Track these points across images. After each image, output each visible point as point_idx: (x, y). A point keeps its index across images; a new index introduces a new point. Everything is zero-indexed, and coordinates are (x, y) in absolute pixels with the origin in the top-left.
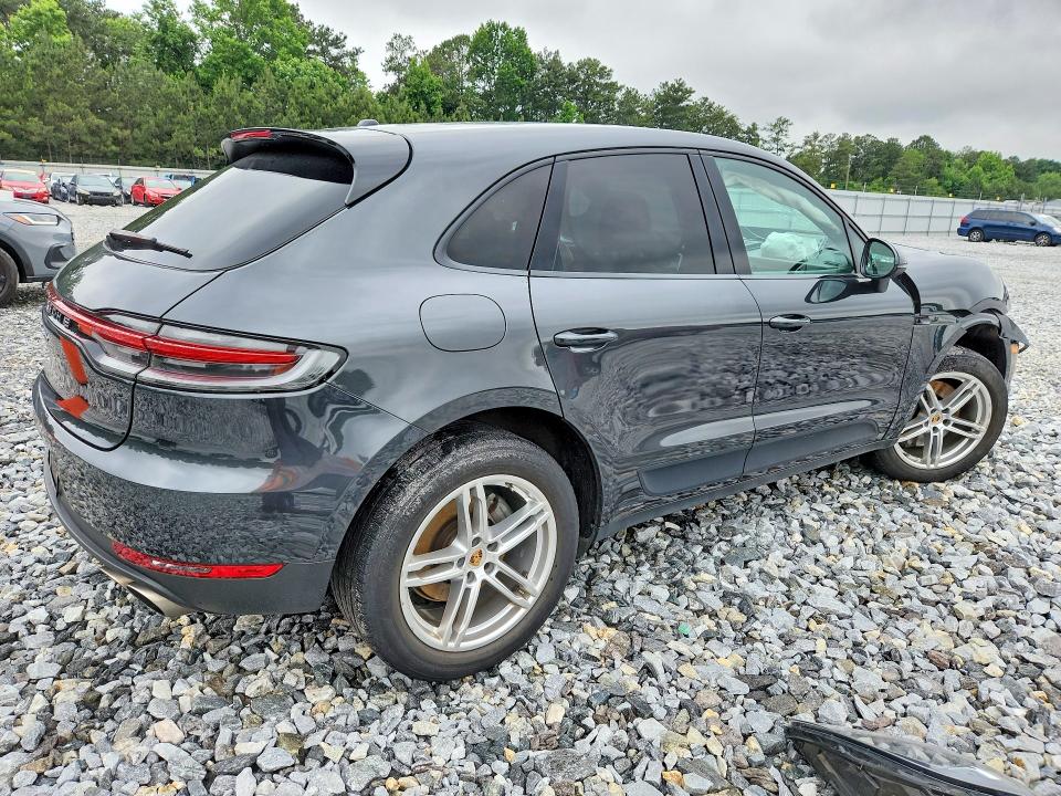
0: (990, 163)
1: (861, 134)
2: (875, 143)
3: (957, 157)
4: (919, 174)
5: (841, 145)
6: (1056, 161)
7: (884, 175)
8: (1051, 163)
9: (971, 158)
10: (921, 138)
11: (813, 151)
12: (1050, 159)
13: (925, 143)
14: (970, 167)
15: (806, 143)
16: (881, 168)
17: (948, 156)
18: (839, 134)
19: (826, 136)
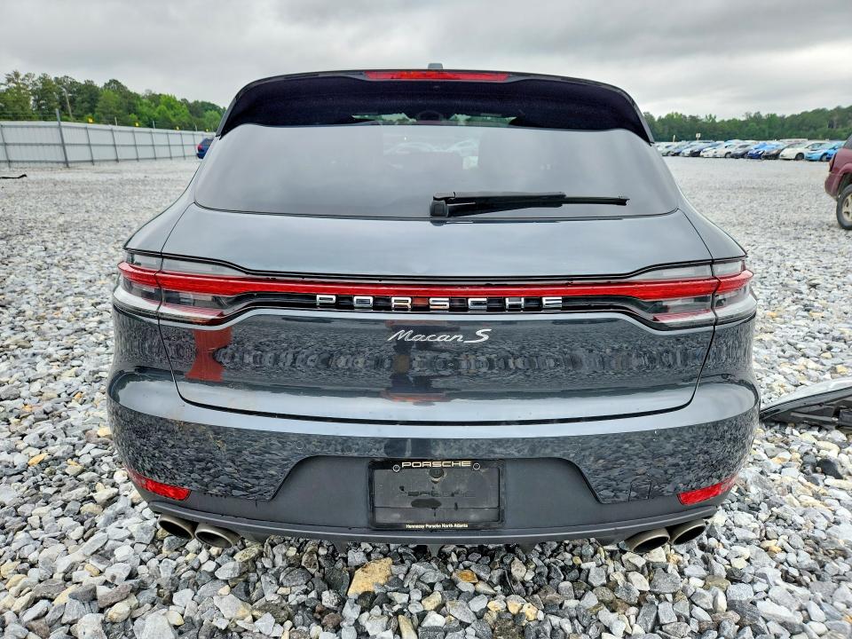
0: (170, 103)
1: (60, 76)
2: (73, 83)
3: (143, 98)
4: (121, 111)
5: (44, 84)
6: (212, 102)
7: (91, 110)
8: (209, 104)
9: (155, 99)
10: (111, 81)
11: (19, 89)
12: (208, 101)
13: (115, 85)
14: (157, 106)
15: (9, 80)
16: (86, 105)
17: (136, 96)
18: (38, 75)
19: (26, 76)
